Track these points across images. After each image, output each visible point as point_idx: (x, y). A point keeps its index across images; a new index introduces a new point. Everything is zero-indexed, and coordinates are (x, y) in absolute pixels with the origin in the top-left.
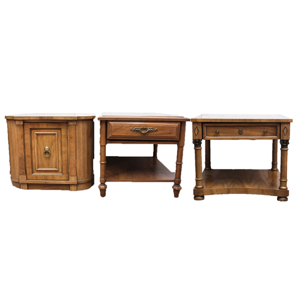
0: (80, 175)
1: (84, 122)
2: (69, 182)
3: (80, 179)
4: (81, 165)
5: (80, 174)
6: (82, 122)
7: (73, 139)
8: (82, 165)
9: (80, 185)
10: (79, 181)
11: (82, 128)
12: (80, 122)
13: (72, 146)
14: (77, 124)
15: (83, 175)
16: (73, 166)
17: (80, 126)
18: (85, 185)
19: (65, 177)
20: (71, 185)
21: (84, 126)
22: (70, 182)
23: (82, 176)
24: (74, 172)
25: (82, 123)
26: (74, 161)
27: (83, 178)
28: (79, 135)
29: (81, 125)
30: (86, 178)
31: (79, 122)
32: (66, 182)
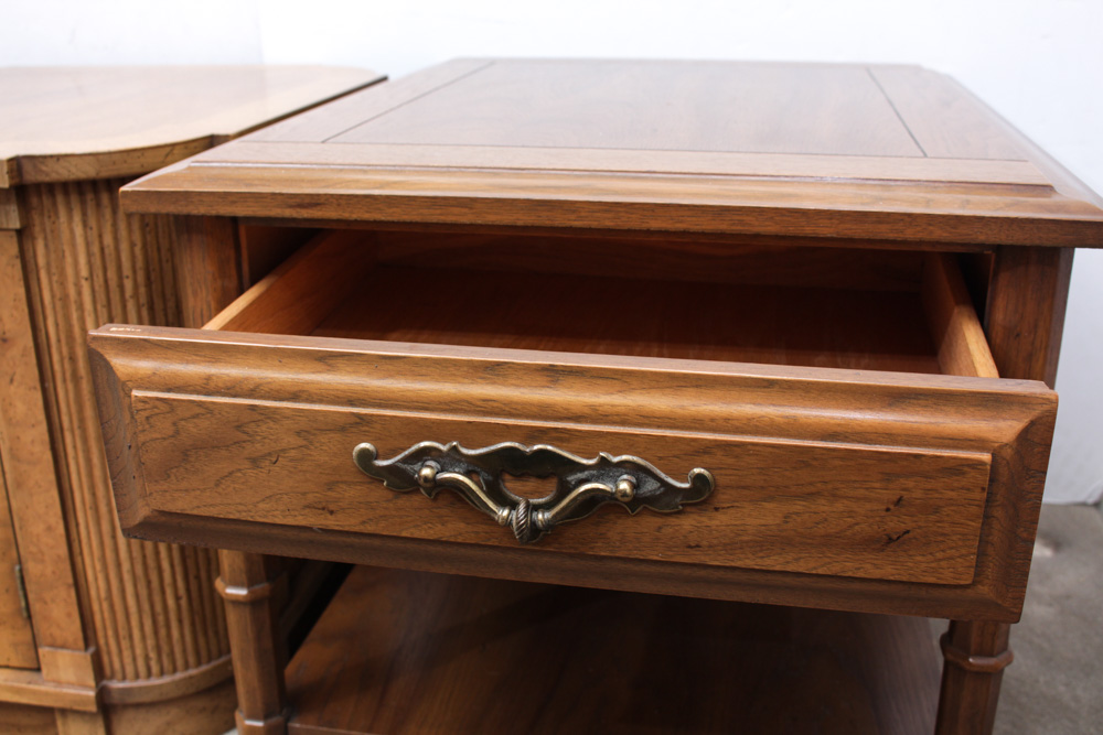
0: (125, 644)
1: (98, 205)
2: (34, 693)
3: (129, 670)
4: (119, 565)
5: (122, 632)
6: (83, 204)
7: (14, 352)
8: (126, 566)
9: (130, 714)
10: (116, 685)
11: (89, 255)
12: (60, 199)
13: (20, 408)
14: (36, 219)
15: (150, 642)
16: (49, 570)
17: (65, 235)
18: (174, 712)
19: (15, 645)
20: (64, 712)
21: (108, 240)
22: (47, 694)
23: (139, 651)
24: (69, 615)
25: (84, 214)
26: (49, 529)
27: (147, 658)
28: (67, 318)
29: (79, 230)
30: (180, 662)
31: (55, 204)
32: (19, 691)
